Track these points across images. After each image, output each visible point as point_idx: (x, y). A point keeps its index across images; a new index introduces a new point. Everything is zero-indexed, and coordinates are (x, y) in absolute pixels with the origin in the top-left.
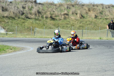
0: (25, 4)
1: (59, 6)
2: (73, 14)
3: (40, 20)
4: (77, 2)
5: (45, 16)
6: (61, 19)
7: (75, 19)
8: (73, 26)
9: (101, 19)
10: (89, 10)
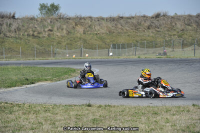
0: (2, 21)
1: (41, 22)
2: (58, 29)
3: (21, 39)
4: (61, 16)
5: (26, 34)
6: (44, 37)
7: (61, 36)
8: (60, 43)
9: (90, 34)
10: (76, 25)
